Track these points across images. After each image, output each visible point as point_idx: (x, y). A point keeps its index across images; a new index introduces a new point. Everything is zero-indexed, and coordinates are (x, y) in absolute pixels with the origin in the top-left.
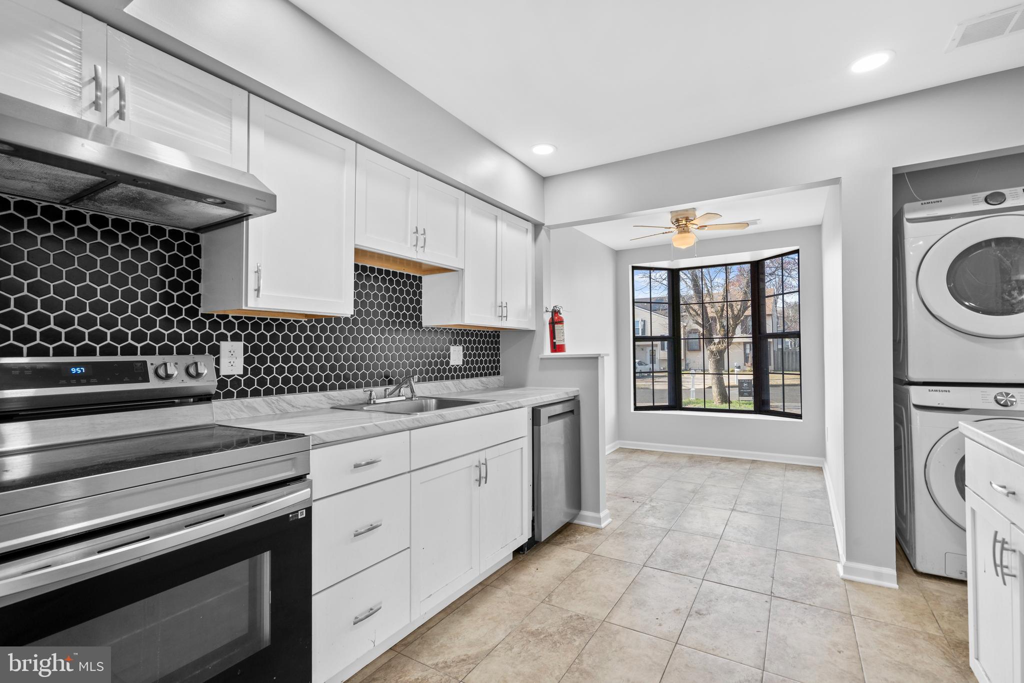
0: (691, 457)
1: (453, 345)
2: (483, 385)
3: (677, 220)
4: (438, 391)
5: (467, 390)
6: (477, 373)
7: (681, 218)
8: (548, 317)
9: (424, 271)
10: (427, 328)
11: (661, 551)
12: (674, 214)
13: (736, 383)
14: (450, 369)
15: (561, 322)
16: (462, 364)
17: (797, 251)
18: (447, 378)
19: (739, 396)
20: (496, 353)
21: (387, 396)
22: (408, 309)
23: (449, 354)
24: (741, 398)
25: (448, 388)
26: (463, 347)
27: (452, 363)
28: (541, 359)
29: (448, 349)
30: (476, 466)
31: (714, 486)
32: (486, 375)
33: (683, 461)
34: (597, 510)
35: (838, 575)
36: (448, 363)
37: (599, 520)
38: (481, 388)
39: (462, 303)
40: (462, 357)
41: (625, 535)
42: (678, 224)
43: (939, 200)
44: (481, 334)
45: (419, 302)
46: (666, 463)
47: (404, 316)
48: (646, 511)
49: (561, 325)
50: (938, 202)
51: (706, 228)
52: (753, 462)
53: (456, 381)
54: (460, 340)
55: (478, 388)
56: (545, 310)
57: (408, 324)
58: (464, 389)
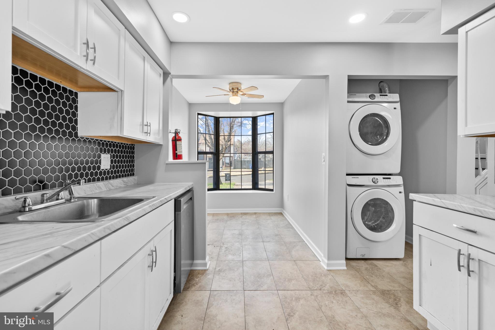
0: (228, 214)
1: (103, 153)
2: (124, 183)
3: (233, 89)
4: (92, 191)
5: (114, 188)
6: (120, 175)
7: (235, 88)
8: (171, 136)
9: (81, 88)
10: (82, 138)
11: (247, 277)
12: (231, 85)
13: (224, 175)
14: (101, 172)
15: (180, 140)
16: (110, 168)
17: (273, 114)
18: (98, 180)
19: (225, 181)
20: (132, 160)
21: (45, 201)
22: (64, 119)
23: (100, 160)
24: (226, 182)
25: (100, 188)
26: (111, 155)
27: (102, 167)
28: (167, 164)
29: (99, 157)
30: (149, 255)
31: (247, 229)
32: (125, 176)
33: (225, 217)
34: (204, 258)
35: (324, 269)
36: (99, 168)
37: (205, 265)
38: (123, 186)
39: (122, 119)
40: (109, 163)
41: (223, 271)
42: (233, 91)
43: (355, 94)
44: (123, 146)
45: (75, 115)
46: (218, 220)
47: (61, 125)
48: (225, 251)
49: (180, 142)
50: (355, 95)
51: (245, 95)
52: (255, 213)
53: (106, 182)
54: (108, 149)
55: (121, 186)
56: (169, 132)
57: (64, 133)
58: (112, 188)
